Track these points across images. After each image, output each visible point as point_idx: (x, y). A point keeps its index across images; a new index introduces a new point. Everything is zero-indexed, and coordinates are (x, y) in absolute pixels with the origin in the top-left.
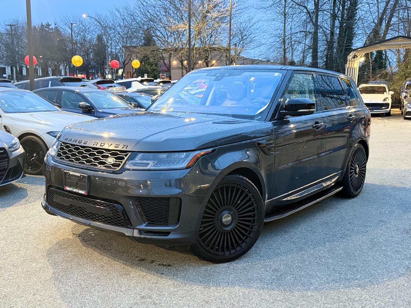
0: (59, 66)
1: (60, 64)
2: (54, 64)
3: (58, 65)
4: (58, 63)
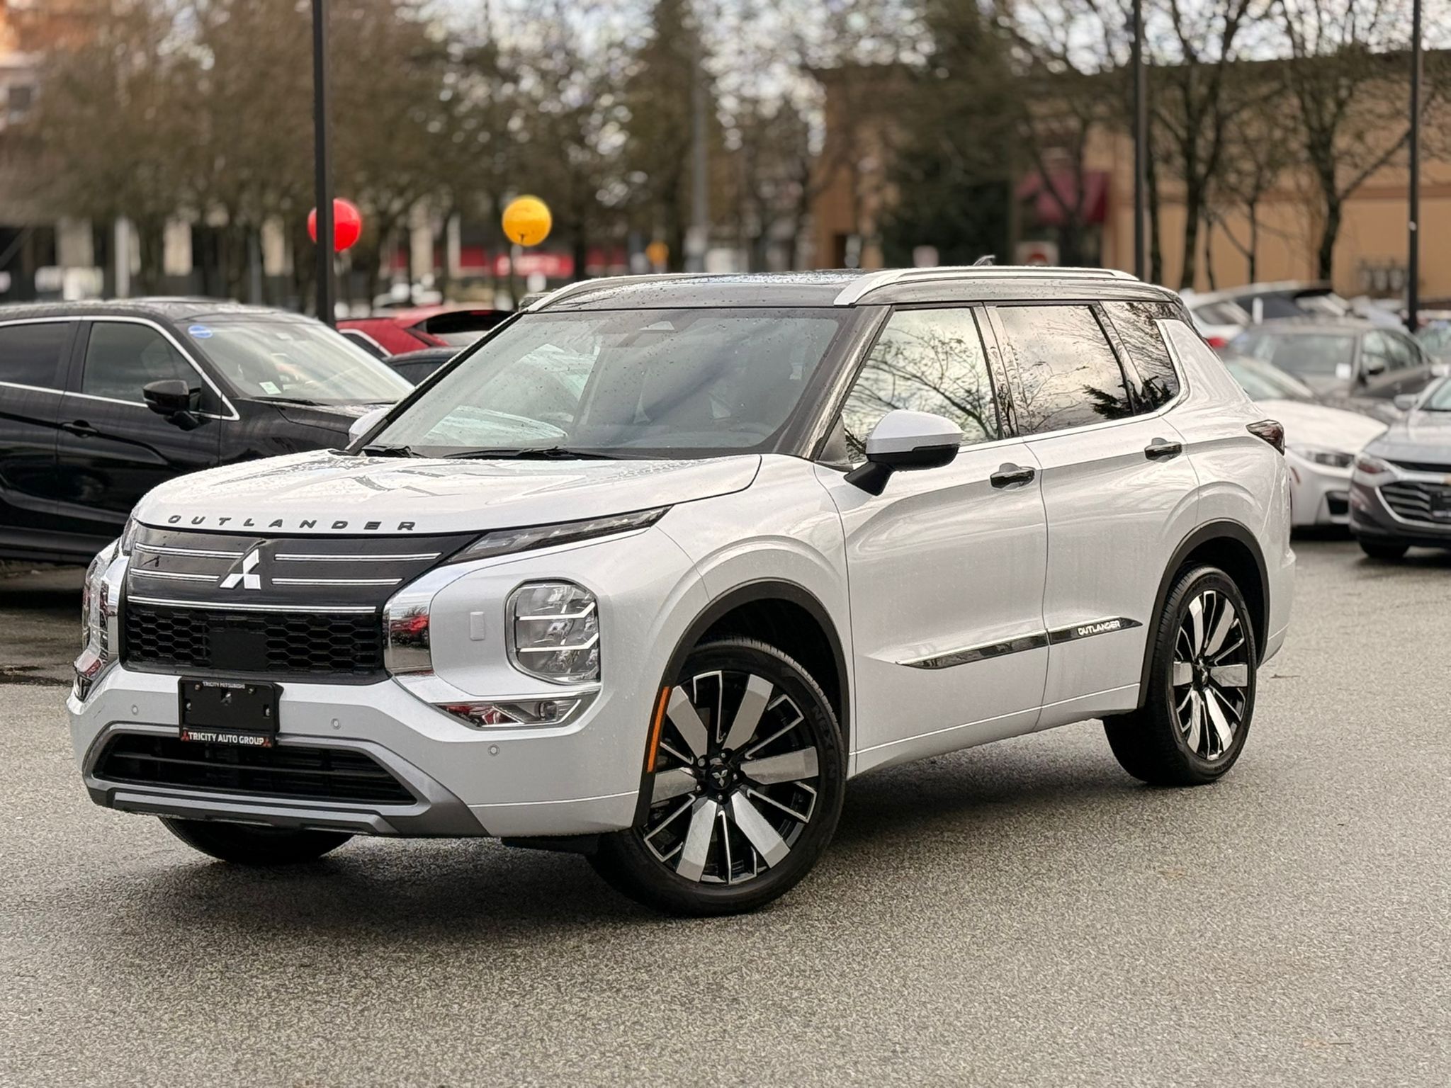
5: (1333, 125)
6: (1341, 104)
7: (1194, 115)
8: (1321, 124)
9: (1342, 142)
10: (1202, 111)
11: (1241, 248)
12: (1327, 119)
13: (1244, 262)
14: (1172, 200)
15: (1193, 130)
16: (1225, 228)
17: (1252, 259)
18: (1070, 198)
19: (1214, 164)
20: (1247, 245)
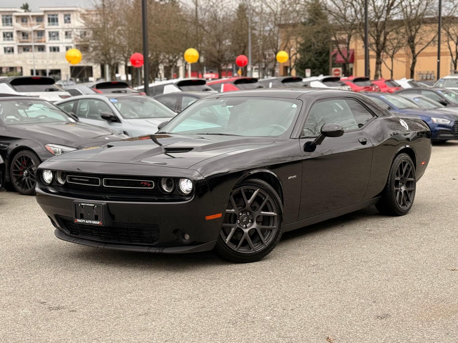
0: (176, 62)
1: (178, 58)
2: (168, 58)
3: (174, 60)
4: (175, 57)
5: (415, 35)
6: (417, 31)
7: (379, 33)
8: (411, 35)
9: (417, 40)
10: (381, 32)
11: (389, 69)
12: (413, 33)
13: (390, 72)
14: (373, 57)
15: (378, 36)
16: (385, 63)
17: (392, 71)
18: (346, 56)
19: (384, 47)
20: (391, 69)
